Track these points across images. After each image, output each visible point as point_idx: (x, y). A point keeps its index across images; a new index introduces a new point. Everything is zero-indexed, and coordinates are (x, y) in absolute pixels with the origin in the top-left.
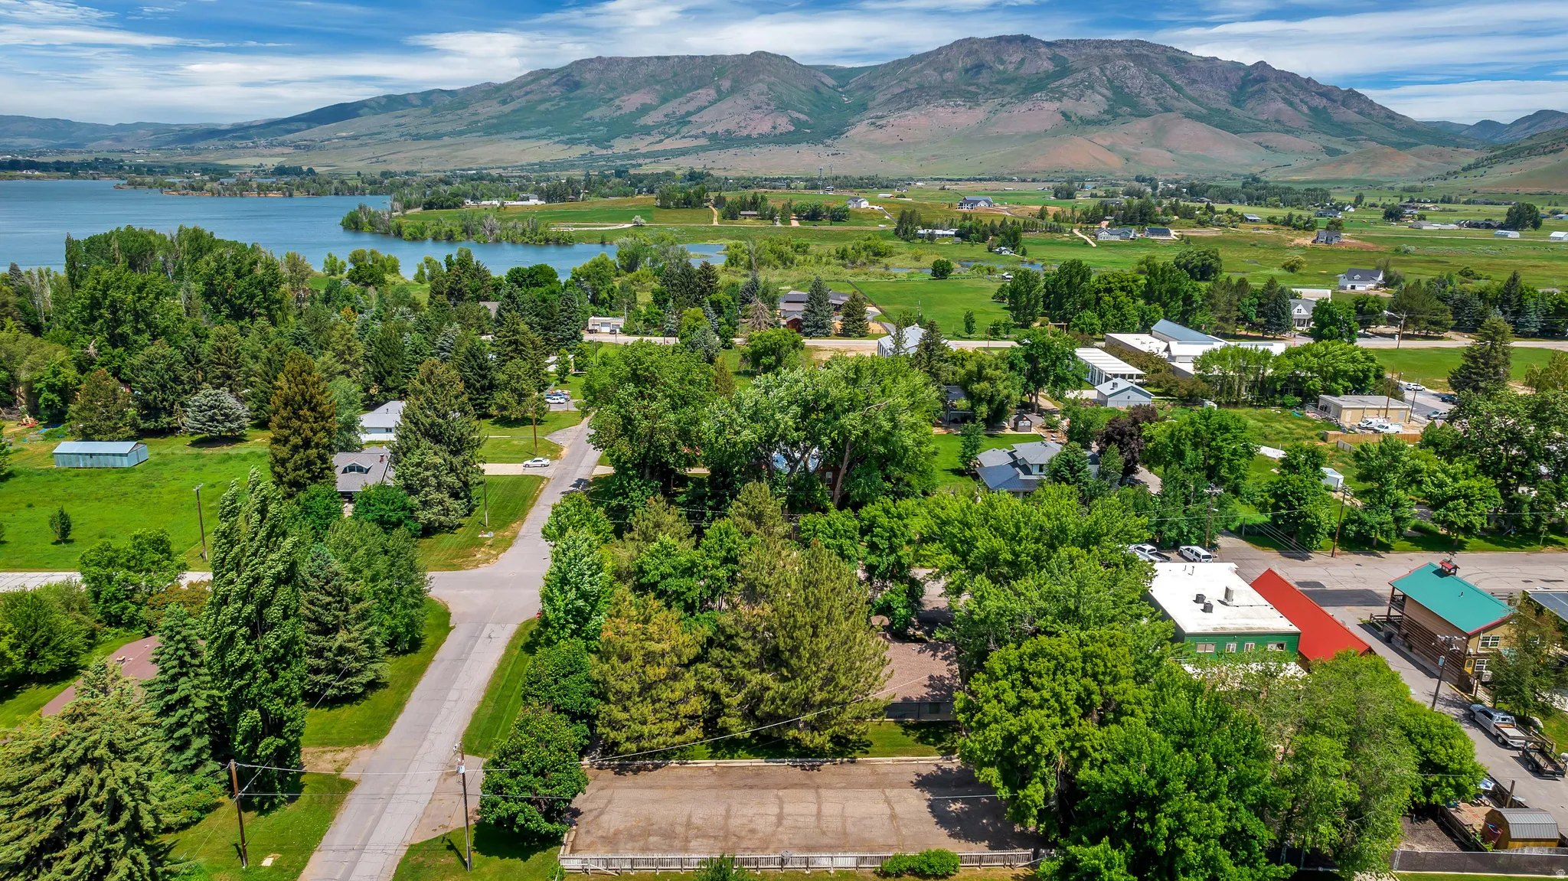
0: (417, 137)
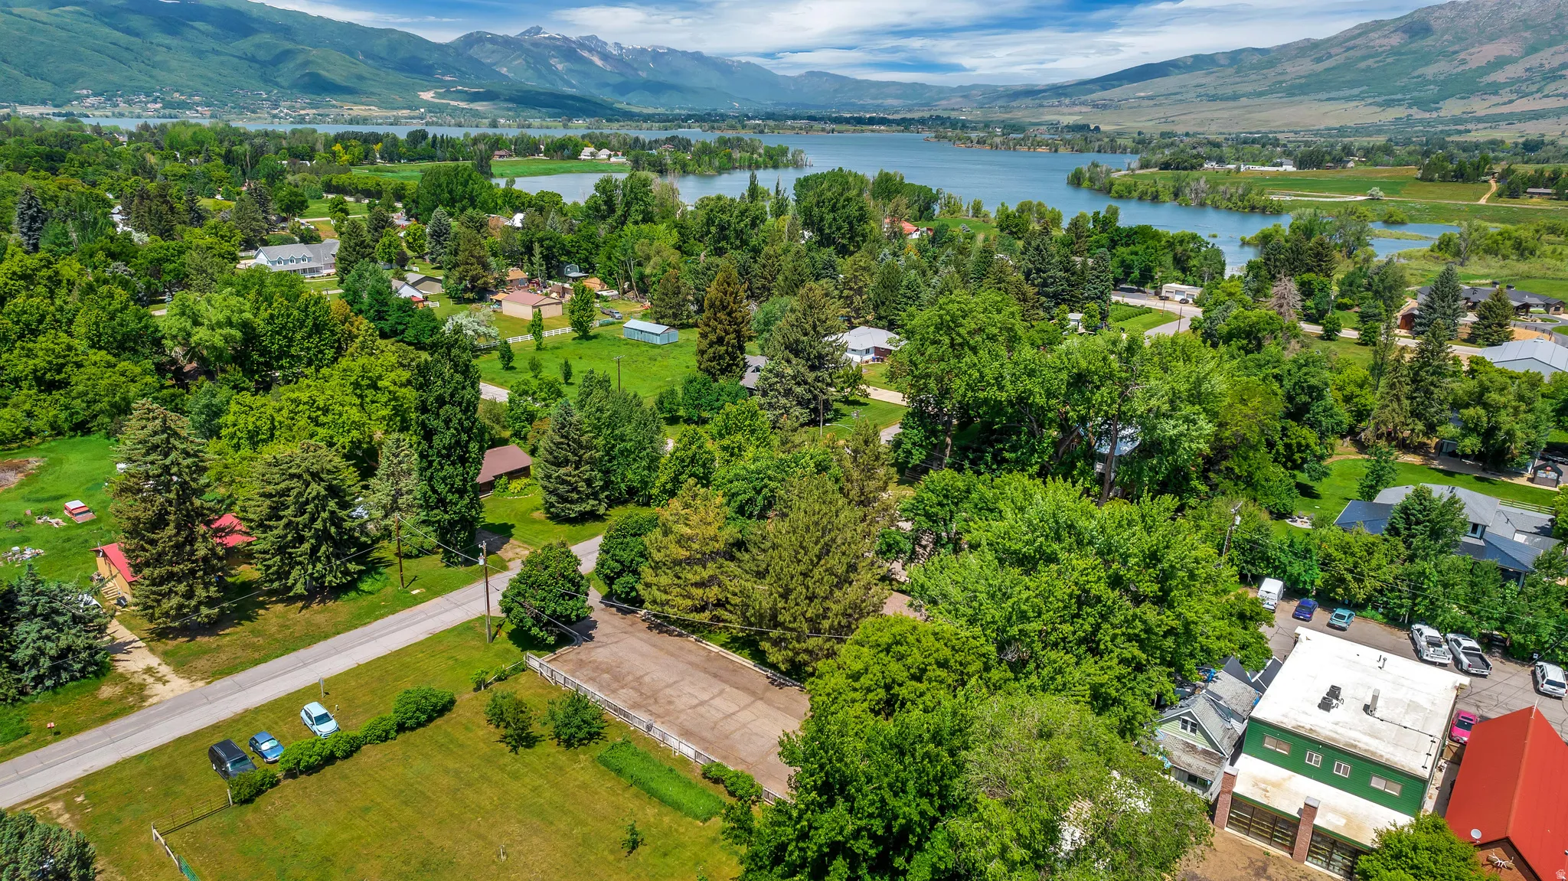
0: (1214, 98)
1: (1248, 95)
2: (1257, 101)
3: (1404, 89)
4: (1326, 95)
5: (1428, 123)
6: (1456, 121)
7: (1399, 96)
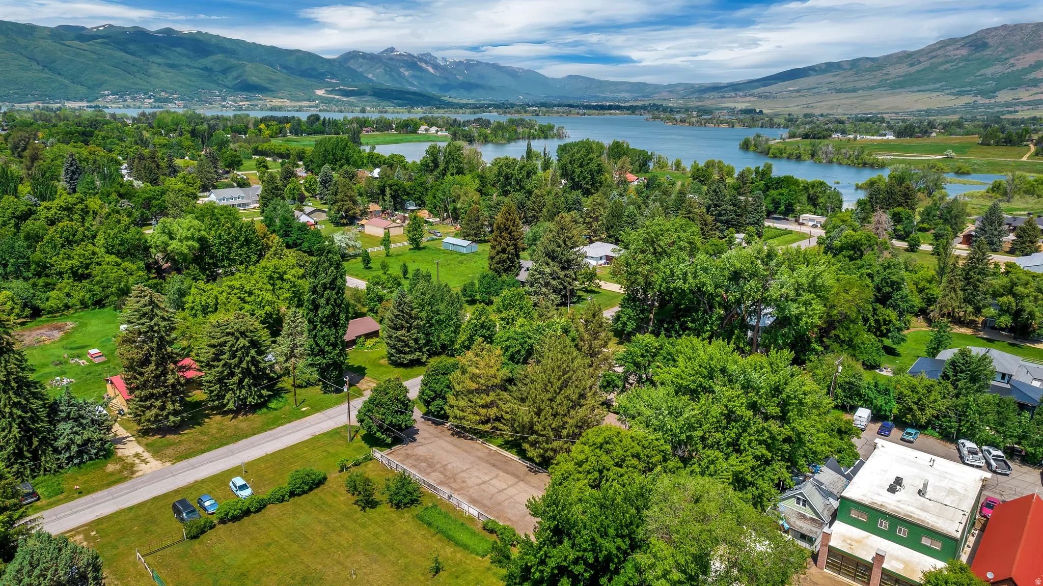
0: (840, 91)
1: (862, 89)
2: (869, 92)
3: (971, 84)
4: (916, 88)
5: (988, 106)
6: (1008, 105)
7: (968, 88)
